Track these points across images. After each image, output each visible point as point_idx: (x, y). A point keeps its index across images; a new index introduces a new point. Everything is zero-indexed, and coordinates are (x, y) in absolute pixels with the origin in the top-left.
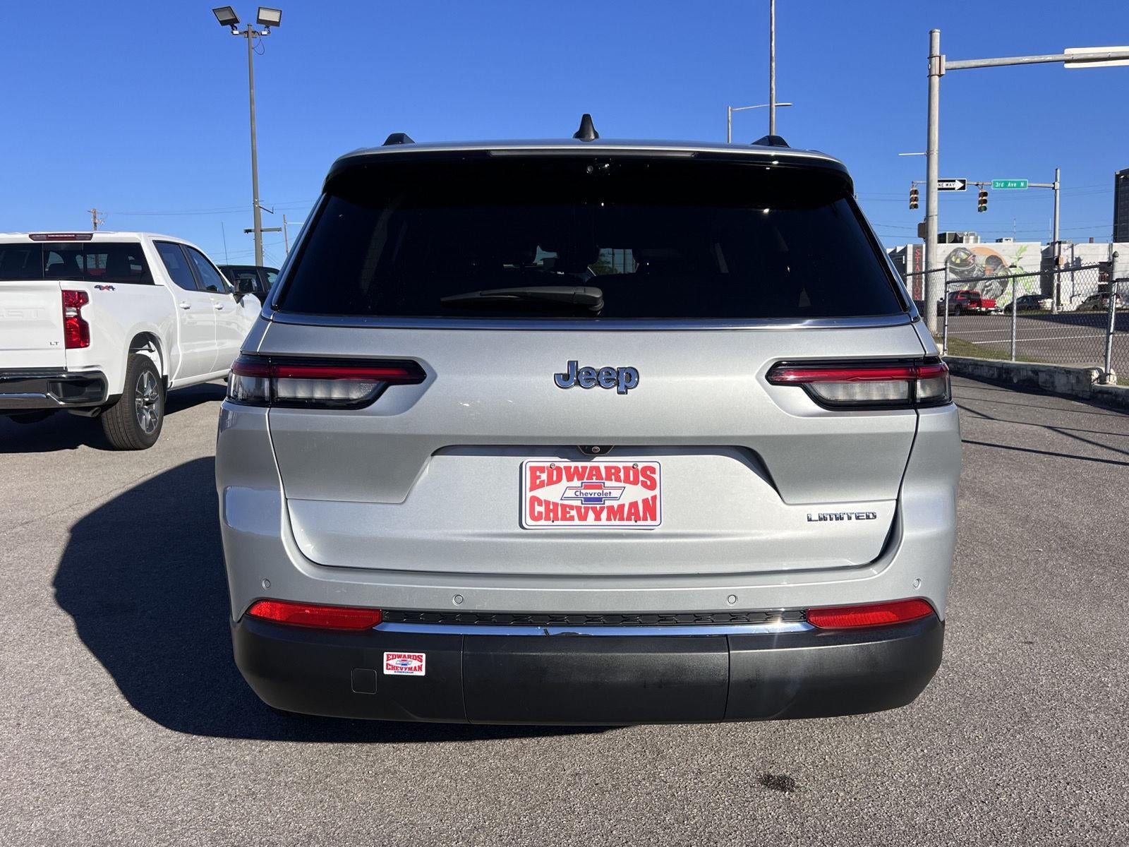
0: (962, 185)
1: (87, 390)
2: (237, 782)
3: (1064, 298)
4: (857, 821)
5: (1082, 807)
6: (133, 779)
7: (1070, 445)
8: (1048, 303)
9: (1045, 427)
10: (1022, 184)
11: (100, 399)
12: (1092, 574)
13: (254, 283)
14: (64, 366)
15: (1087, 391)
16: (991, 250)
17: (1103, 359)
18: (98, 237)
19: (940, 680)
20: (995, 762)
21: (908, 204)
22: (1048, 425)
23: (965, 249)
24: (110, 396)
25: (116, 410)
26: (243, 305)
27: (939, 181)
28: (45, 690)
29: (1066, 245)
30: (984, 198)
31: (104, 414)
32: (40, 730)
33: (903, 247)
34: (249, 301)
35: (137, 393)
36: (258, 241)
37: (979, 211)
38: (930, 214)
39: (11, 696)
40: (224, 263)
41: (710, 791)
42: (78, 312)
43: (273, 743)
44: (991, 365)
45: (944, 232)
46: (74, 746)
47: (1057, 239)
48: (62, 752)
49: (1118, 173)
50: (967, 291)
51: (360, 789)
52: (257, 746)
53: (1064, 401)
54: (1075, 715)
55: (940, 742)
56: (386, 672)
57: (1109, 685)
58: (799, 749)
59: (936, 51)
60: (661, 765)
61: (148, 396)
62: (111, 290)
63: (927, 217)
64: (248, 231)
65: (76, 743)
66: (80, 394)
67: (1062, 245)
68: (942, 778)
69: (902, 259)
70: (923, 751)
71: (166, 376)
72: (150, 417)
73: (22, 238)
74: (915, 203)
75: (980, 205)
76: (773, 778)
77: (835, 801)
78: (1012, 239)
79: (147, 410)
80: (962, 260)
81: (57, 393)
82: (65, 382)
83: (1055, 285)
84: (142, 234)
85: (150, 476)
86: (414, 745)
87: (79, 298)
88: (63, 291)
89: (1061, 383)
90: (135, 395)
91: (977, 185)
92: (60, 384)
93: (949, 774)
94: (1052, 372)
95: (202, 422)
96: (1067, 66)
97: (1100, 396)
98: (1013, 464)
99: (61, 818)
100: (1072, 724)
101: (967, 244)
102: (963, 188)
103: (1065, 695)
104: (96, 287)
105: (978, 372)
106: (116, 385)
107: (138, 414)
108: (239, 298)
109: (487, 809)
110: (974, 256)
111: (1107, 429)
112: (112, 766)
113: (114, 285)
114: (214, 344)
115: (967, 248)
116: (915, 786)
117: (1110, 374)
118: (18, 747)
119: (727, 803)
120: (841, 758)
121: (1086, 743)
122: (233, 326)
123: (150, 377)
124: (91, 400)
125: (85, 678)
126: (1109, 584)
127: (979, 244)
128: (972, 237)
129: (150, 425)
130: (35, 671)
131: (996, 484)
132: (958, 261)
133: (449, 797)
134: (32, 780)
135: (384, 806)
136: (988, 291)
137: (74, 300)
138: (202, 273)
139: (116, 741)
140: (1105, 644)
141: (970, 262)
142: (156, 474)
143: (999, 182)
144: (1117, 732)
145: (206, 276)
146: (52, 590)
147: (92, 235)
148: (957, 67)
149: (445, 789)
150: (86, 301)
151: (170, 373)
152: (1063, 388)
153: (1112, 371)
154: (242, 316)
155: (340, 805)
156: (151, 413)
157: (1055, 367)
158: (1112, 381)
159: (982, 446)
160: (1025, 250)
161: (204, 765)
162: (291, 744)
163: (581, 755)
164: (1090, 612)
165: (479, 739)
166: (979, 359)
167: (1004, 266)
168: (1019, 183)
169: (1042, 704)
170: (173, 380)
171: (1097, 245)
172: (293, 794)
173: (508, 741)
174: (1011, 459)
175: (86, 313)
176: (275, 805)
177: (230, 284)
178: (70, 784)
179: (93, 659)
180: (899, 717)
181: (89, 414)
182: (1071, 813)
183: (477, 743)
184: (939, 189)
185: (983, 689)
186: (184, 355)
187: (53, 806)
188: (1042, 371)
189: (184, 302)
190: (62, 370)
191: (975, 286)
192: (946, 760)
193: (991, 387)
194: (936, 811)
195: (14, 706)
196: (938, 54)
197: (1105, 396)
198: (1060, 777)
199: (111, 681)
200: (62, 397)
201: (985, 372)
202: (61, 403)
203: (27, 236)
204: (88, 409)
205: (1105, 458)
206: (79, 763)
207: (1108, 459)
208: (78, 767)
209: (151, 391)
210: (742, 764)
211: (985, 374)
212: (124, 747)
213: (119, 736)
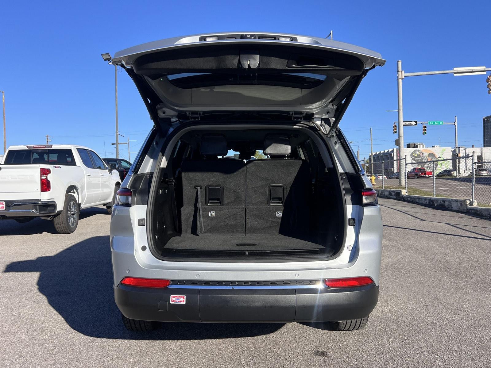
0: (415, 123)
1: (49, 209)
2: (113, 353)
3: (462, 171)
4: (350, 366)
5: (437, 362)
6: (73, 353)
7: (455, 231)
8: (455, 173)
9: (446, 223)
10: (441, 123)
11: (54, 212)
12: (456, 281)
13: (117, 165)
14: (40, 199)
15: (465, 209)
16: (429, 150)
17: (471, 195)
18: (54, 147)
19: (389, 318)
20: (406, 346)
21: (393, 131)
22: (447, 223)
23: (418, 150)
24: (58, 211)
25: (60, 217)
26: (112, 174)
27: (404, 122)
28: (37, 322)
29: (462, 148)
30: (425, 129)
31: (55, 219)
32: (36, 336)
33: (392, 150)
34: (114, 173)
35: (68, 210)
36: (117, 148)
37: (423, 134)
38: (400, 136)
39: (24, 324)
40: (104, 157)
41: (295, 356)
42: (47, 177)
43: (126, 340)
44: (425, 199)
45: (409, 143)
46: (50, 341)
47: (457, 146)
48: (45, 344)
49: (484, 118)
50: (420, 168)
51: (160, 356)
52: (120, 341)
53: (455, 213)
54: (440, 331)
55: (386, 339)
56: (171, 303)
57: (456, 320)
58: (330, 342)
59: (400, 69)
60: (276, 348)
61: (72, 212)
62: (60, 168)
63: (399, 137)
64: (113, 144)
65: (50, 340)
66: (45, 210)
67: (461, 149)
68: (385, 352)
69: (392, 154)
70: (378, 343)
71: (80, 203)
72: (73, 220)
73: (24, 147)
74: (396, 131)
75: (423, 132)
76: (319, 352)
77: (342, 360)
78: (439, 146)
79: (72, 217)
80: (417, 155)
81: (36, 210)
82: (40, 205)
83: (457, 165)
84: (72, 145)
85: (73, 244)
86: (181, 341)
87: (47, 171)
88: (41, 169)
89: (454, 206)
90: (68, 211)
91: (422, 123)
92: (38, 206)
93: (387, 350)
94: (450, 201)
95: (94, 223)
96: (455, 75)
97: (470, 211)
98: (430, 238)
99: (47, 365)
100: (438, 333)
101: (419, 148)
102: (416, 125)
103: (437, 323)
104: (54, 167)
105: (420, 202)
106: (60, 207)
107: (68, 219)
108: (110, 171)
109: (209, 363)
110: (423, 153)
111: (472, 224)
112: (65, 348)
113: (61, 166)
114: (100, 190)
115: (420, 150)
116: (374, 355)
117: (474, 202)
118: (28, 342)
119: (300, 360)
120: (346, 345)
121: (442, 340)
122: (107, 183)
123: (74, 204)
124: (50, 213)
125: (52, 318)
126: (463, 284)
127: (425, 148)
128: (422, 145)
129: (73, 224)
130: (32, 315)
131: (422, 246)
132: (416, 155)
133: (194, 358)
134: (34, 353)
135: (169, 361)
136: (429, 168)
137: (45, 172)
138: (96, 161)
139: (66, 340)
140: (457, 305)
141: (421, 156)
142: (76, 243)
143: (431, 122)
144: (455, 336)
145: (97, 163)
146: (37, 287)
147: (52, 146)
148: (409, 76)
149: (193, 356)
150: (50, 172)
151: (82, 202)
152: (455, 208)
153: (475, 201)
154: (112, 179)
155: (152, 361)
156: (74, 218)
157: (452, 199)
158: (475, 205)
159: (418, 231)
160: (445, 151)
161: (100, 348)
162: (133, 341)
163: (245, 344)
164: (453, 294)
165: (206, 339)
166: (421, 196)
167: (436, 157)
168: (439, 123)
169: (428, 327)
170: (83, 205)
171: (476, 148)
172: (134, 358)
173: (217, 340)
174: (430, 237)
175: (50, 177)
176: (128, 361)
177: (107, 166)
178: (49, 354)
179: (55, 311)
180: (371, 331)
181: (49, 219)
182: (432, 363)
183: (205, 340)
184: (404, 125)
185: (405, 321)
186: (87, 195)
187: (43, 362)
188: (446, 201)
189: (88, 173)
190: (39, 200)
191: (424, 166)
192: (387, 346)
193: (426, 208)
194: (380, 363)
195: (25, 328)
196: (401, 70)
197: (473, 211)
198: (430, 352)
199: (63, 319)
200: (38, 211)
201: (423, 201)
202: (38, 214)
203: (26, 146)
204: (49, 216)
205: (469, 236)
206: (52, 347)
207: (470, 236)
208: (52, 348)
209: (74, 209)
210: (308, 348)
211: (423, 203)
212: (69, 342)
213: (67, 338)
